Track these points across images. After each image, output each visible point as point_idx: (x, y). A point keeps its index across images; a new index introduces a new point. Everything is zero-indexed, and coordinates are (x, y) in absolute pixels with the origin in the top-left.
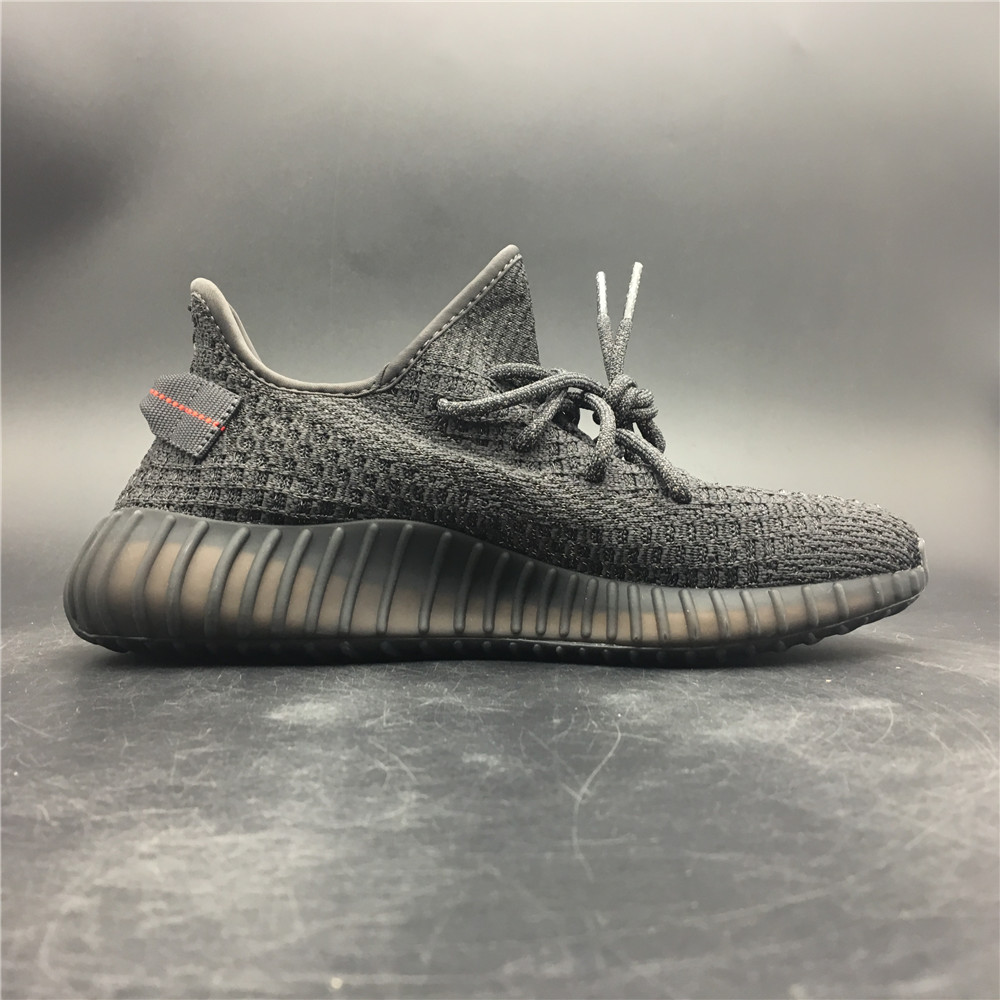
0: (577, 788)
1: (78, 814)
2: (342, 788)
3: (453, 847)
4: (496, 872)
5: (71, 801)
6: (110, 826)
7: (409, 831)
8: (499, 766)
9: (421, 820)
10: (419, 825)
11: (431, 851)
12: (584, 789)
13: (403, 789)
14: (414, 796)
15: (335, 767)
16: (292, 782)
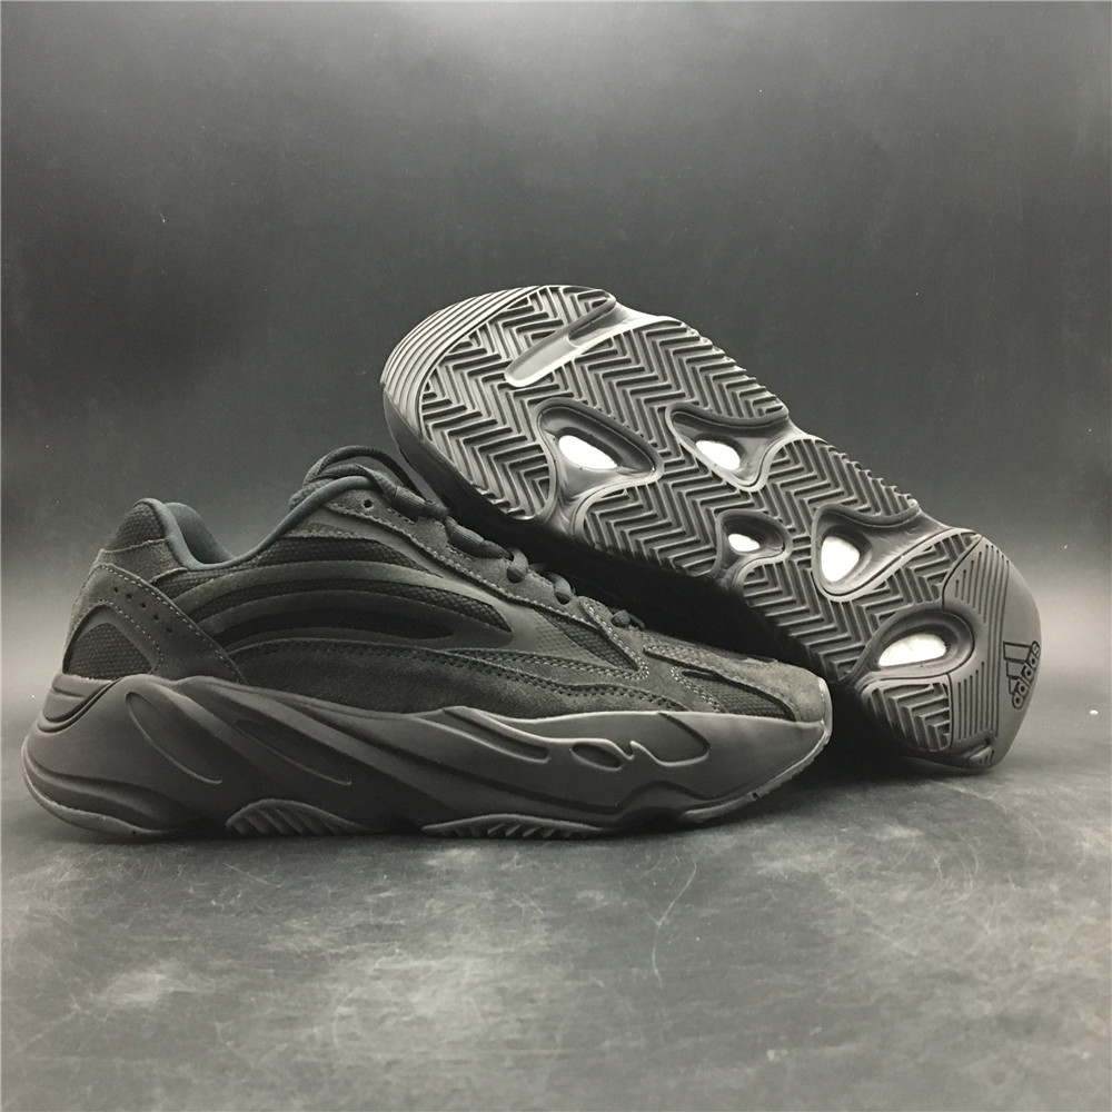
0: (659, 917)
1: (319, 950)
2: (491, 923)
3: (572, 965)
4: (601, 984)
5: (311, 939)
6: (342, 956)
7: (542, 954)
8: (603, 900)
9: (549, 946)
10: (548, 949)
11: (559, 969)
12: (664, 918)
13: (534, 922)
14: (544, 926)
15: (485, 905)
16: (456, 918)
